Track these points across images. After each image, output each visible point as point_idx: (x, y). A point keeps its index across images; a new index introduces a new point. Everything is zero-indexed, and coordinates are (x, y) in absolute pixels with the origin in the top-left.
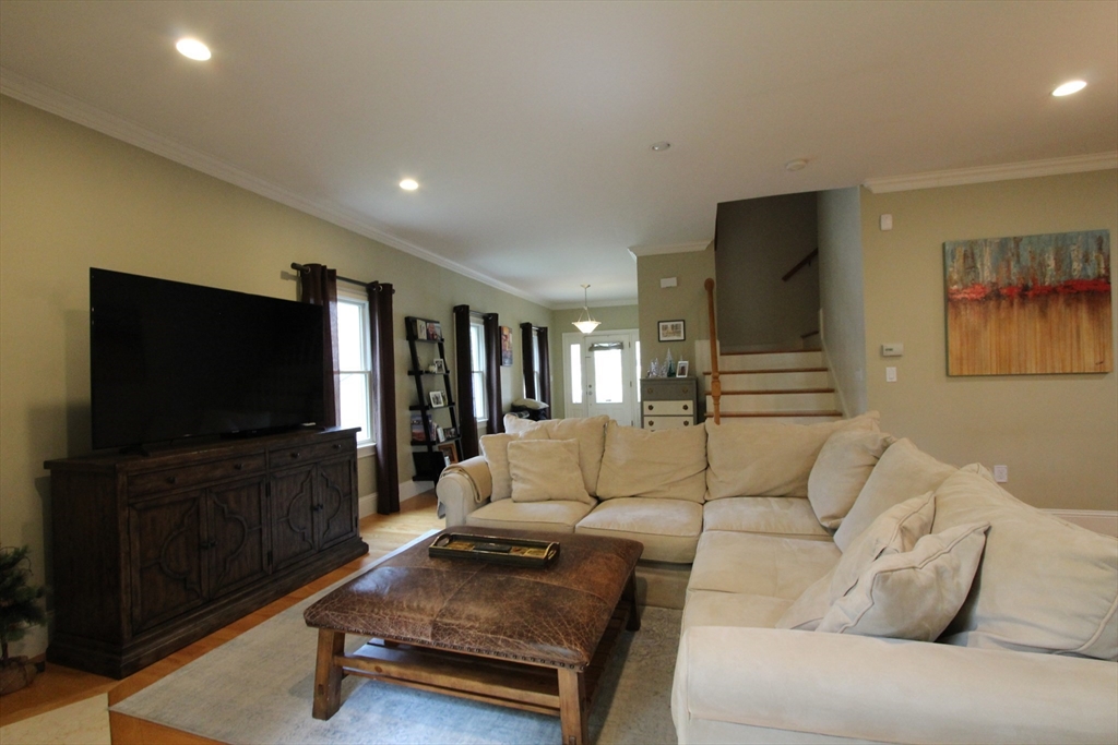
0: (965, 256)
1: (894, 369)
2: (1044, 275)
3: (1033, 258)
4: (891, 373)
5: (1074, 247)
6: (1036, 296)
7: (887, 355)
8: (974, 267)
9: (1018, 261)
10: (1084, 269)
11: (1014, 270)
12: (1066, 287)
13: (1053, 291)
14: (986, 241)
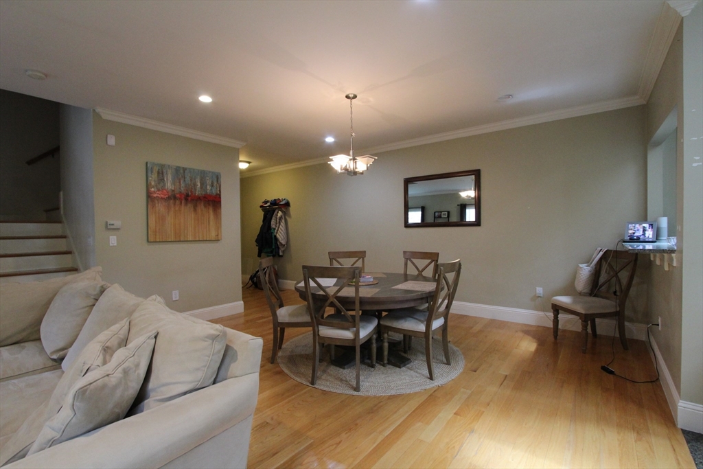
0: (158, 173)
1: (115, 237)
2: (196, 190)
3: (191, 180)
4: (113, 240)
5: (208, 178)
6: (192, 200)
7: (109, 228)
8: (163, 179)
9: (185, 181)
10: (211, 189)
11: (183, 185)
12: (204, 197)
13: (199, 199)
14: (169, 166)
